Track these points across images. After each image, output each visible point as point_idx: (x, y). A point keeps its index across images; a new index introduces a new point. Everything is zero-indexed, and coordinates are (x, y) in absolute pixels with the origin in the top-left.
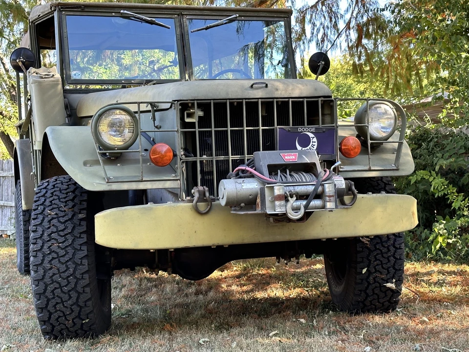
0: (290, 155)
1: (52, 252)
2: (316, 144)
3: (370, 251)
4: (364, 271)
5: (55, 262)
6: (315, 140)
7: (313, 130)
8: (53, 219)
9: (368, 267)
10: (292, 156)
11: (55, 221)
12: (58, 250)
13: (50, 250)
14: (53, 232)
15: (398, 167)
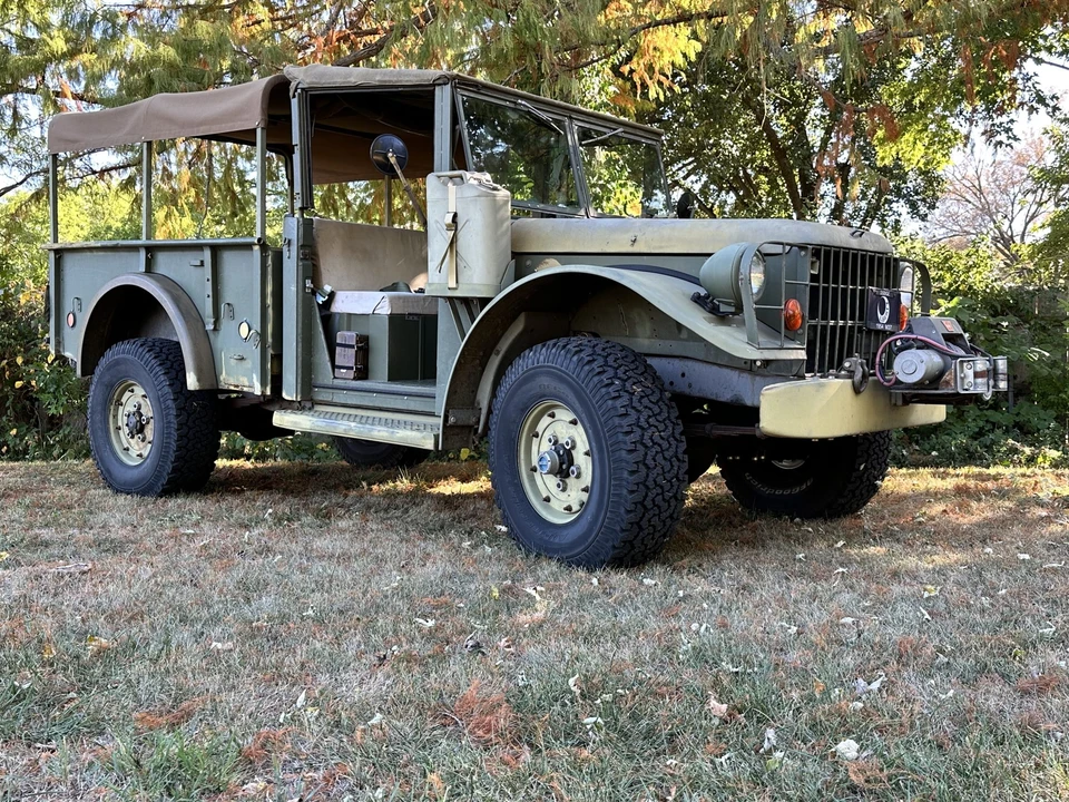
1: (654, 444)
2: (889, 310)
3: (871, 443)
4: (862, 467)
5: (659, 458)
6: (888, 305)
7: (887, 294)
8: (642, 397)
9: (866, 462)
11: (645, 401)
12: (661, 442)
13: (652, 441)
14: (650, 417)
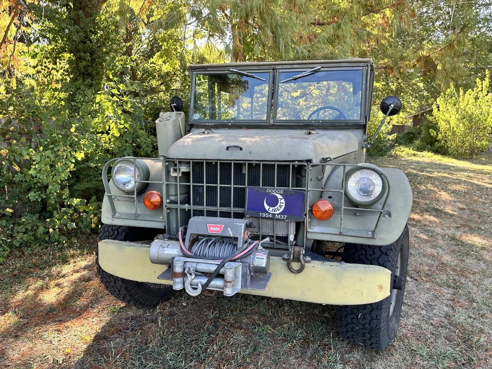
0: (215, 227)
2: (284, 205)
6: (283, 201)
7: (281, 192)
10: (218, 227)
15: (373, 235)
